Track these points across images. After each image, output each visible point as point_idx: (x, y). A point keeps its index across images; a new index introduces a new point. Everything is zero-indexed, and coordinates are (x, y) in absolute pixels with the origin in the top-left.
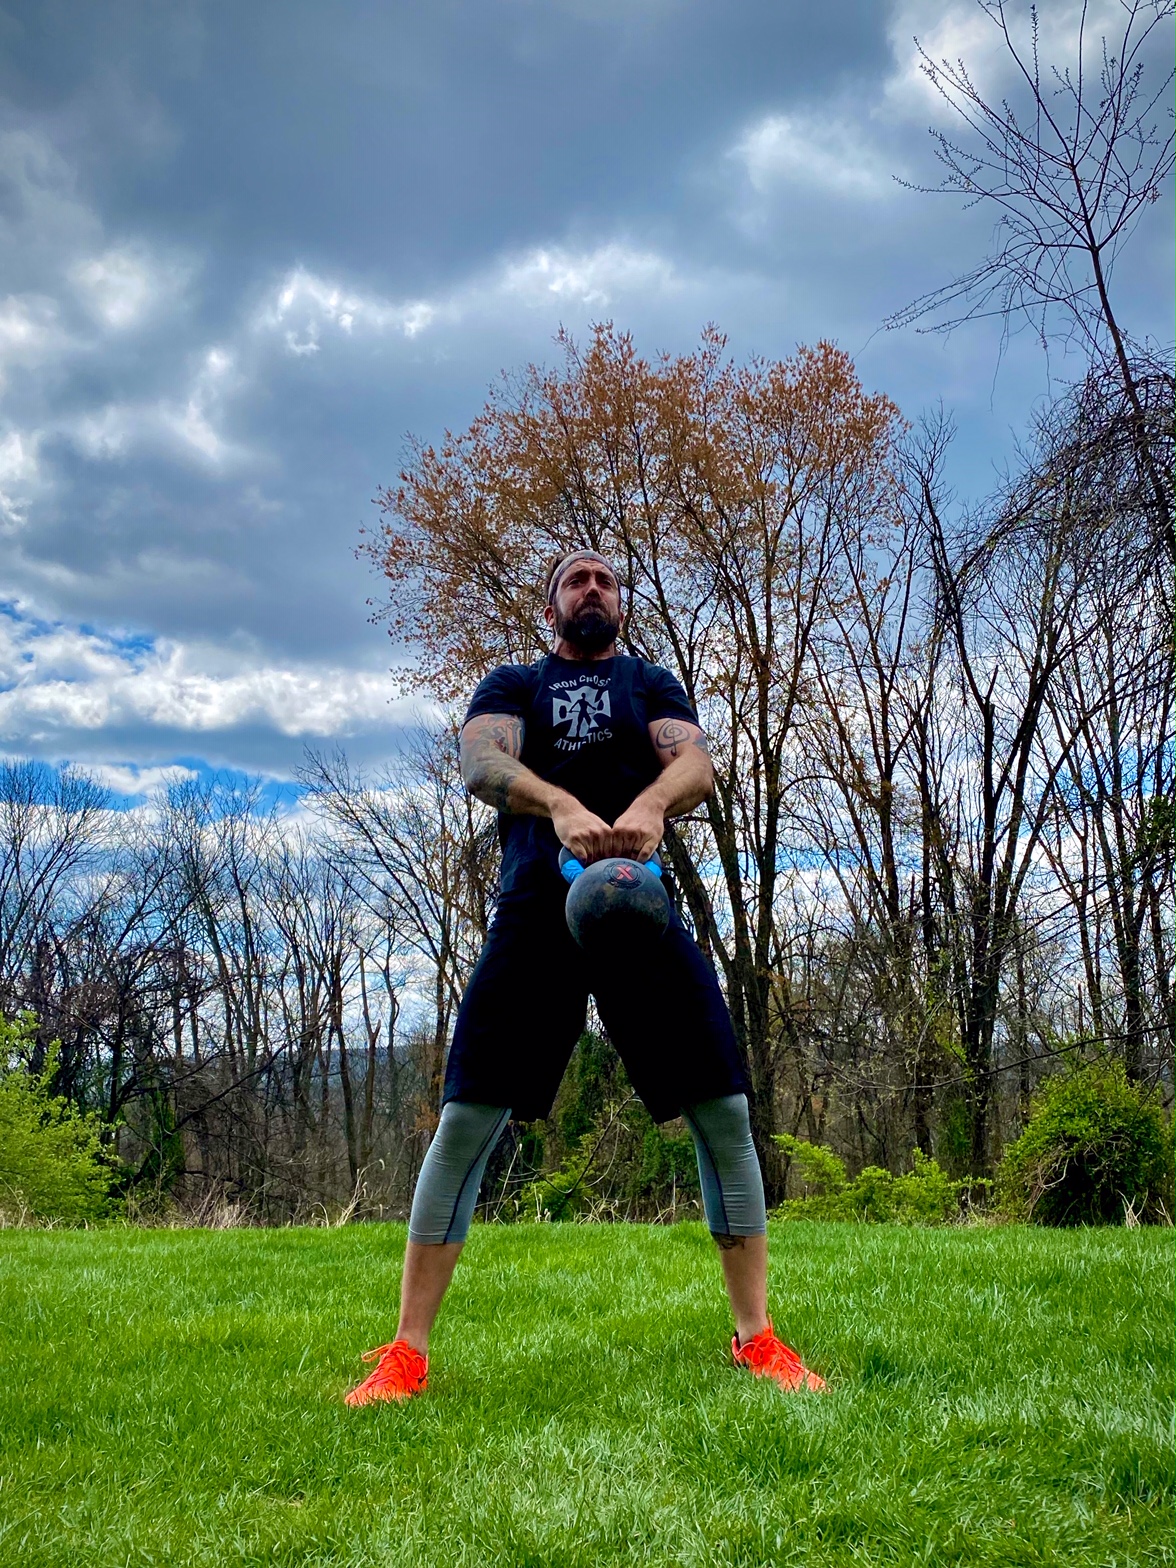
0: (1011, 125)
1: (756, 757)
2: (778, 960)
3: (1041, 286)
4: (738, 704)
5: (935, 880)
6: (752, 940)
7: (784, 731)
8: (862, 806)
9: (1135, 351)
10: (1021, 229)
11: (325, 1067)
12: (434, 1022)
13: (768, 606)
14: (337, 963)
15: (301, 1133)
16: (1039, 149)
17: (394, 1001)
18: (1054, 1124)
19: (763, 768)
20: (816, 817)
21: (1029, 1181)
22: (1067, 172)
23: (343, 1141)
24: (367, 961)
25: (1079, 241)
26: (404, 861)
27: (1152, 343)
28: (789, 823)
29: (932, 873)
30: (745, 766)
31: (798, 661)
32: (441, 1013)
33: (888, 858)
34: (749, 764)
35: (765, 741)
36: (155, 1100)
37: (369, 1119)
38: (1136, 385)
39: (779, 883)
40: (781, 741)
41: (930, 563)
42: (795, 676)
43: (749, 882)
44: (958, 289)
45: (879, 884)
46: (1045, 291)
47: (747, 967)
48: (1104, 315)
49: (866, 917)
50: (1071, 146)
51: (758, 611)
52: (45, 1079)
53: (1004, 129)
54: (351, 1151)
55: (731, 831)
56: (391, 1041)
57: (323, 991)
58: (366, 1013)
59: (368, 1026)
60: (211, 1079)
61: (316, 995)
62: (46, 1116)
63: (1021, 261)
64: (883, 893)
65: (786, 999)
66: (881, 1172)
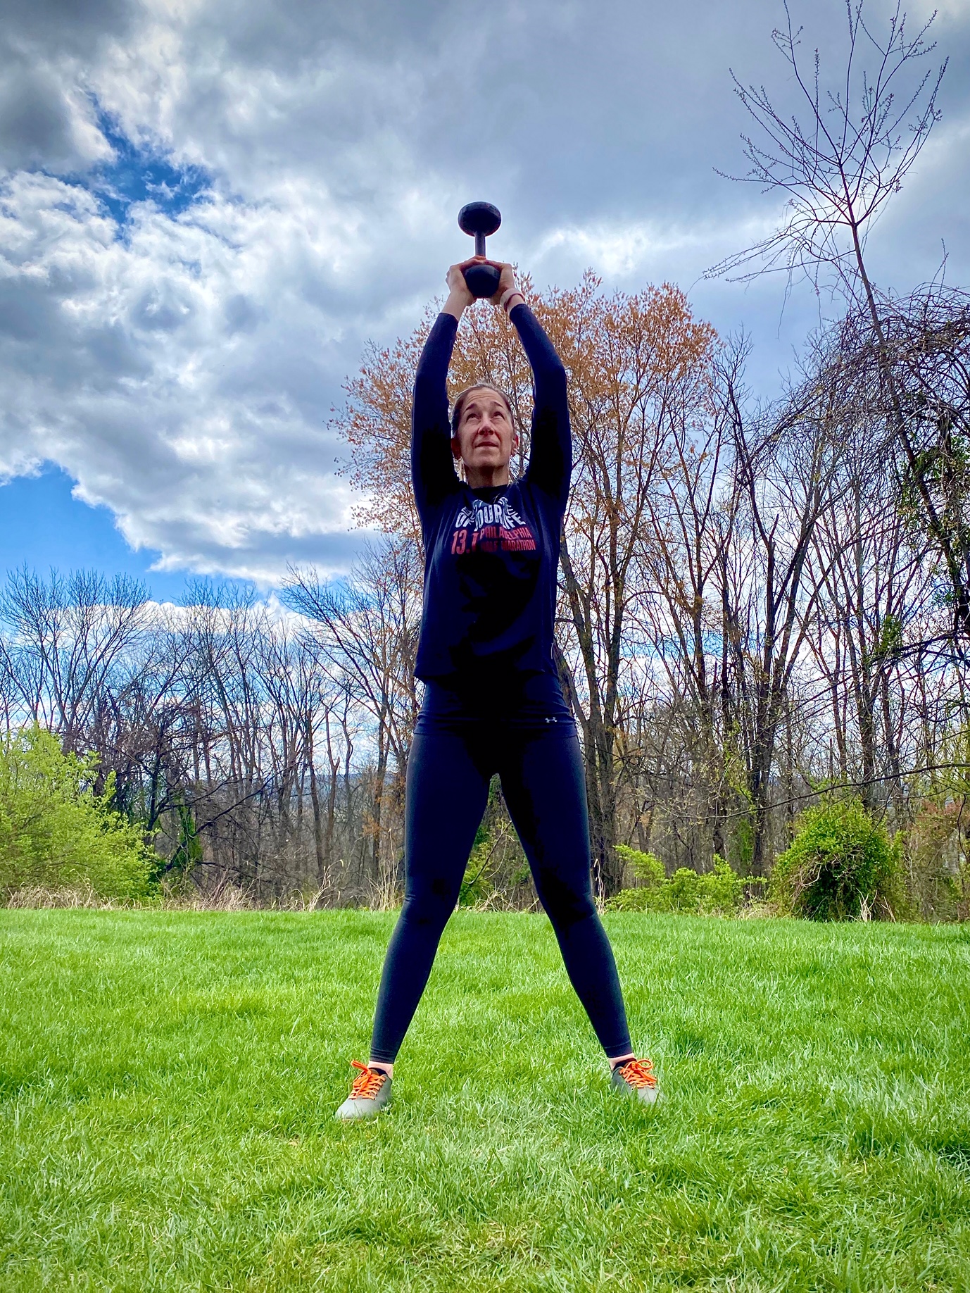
0: (798, 135)
1: (608, 577)
2: (620, 720)
3: (814, 250)
4: (596, 539)
5: (731, 665)
6: (602, 706)
7: (628, 559)
8: (681, 612)
9: (881, 298)
10: (802, 209)
11: (300, 790)
12: (376, 759)
13: (619, 470)
14: (309, 715)
15: (283, 836)
16: (817, 152)
17: (349, 743)
18: (811, 841)
19: (612, 585)
20: (649, 620)
21: (792, 879)
22: (837, 169)
23: (313, 841)
24: (331, 714)
25: (843, 219)
26: (356, 645)
27: (893, 293)
28: (630, 624)
29: (729, 660)
30: (600, 583)
31: (640, 508)
32: (381, 753)
33: (699, 649)
34: (602, 583)
35: (614, 566)
36: (181, 813)
37: (331, 825)
38: (881, 323)
39: (622, 665)
40: (625, 566)
41: (732, 441)
42: (637, 520)
43: (602, 665)
44: (756, 251)
45: (692, 668)
46: (818, 255)
47: (598, 725)
48: (859, 272)
49: (682, 691)
50: (839, 151)
51: (612, 472)
52: (105, 799)
53: (792, 137)
54: (319, 849)
55: (589, 630)
56: (347, 771)
57: (299, 736)
58: (329, 752)
59: (331, 761)
60: (220, 798)
61: (294, 740)
62: (105, 826)
63: (801, 232)
64: (694, 675)
65: (625, 747)
66: (689, 872)
